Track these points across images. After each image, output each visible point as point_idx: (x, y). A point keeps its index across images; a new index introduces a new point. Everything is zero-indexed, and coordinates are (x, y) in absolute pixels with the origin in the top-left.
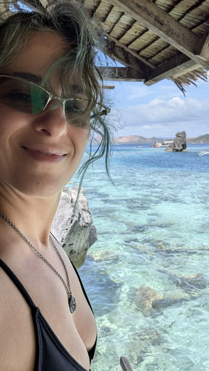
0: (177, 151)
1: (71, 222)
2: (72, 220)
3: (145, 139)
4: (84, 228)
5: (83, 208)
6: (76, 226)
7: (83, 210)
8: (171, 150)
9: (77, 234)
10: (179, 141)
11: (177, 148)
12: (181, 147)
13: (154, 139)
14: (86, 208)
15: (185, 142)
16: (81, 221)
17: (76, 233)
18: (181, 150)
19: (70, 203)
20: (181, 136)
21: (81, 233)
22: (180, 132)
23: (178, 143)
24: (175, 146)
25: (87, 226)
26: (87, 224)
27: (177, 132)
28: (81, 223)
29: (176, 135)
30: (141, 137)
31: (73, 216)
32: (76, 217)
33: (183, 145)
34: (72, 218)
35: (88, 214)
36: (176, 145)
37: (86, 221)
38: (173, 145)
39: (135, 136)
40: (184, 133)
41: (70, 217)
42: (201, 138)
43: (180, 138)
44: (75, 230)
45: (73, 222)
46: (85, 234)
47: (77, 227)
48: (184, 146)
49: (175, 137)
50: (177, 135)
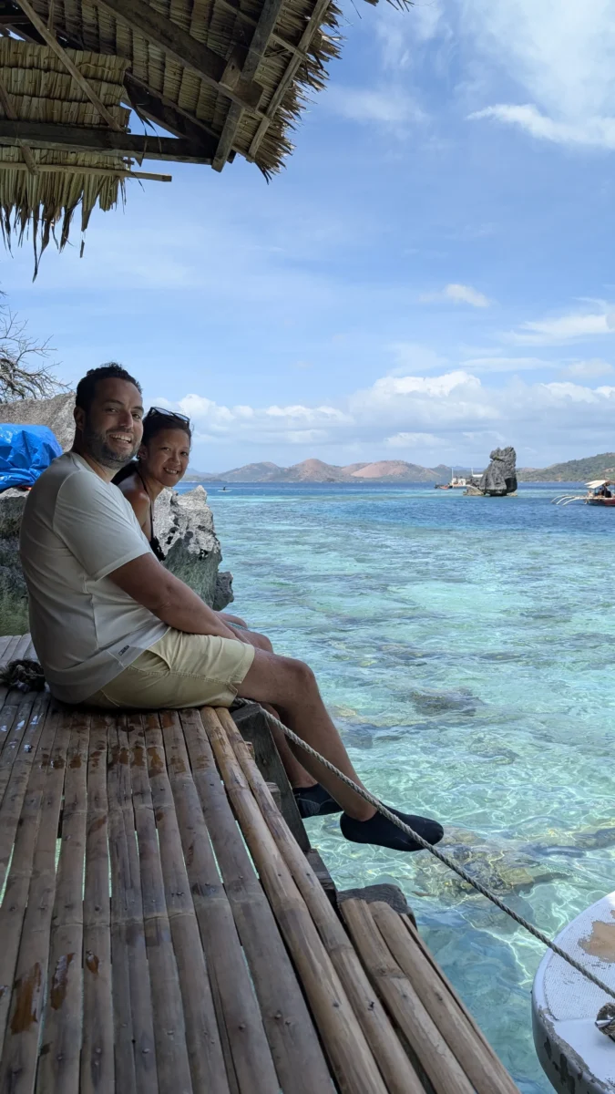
0: (493, 494)
1: (169, 543)
2: (170, 538)
3: (420, 470)
4: (198, 561)
5: (199, 524)
6: (180, 553)
7: (200, 527)
8: (480, 493)
9: (182, 572)
10: (497, 472)
11: (493, 487)
12: (503, 486)
13: (441, 469)
14: (208, 526)
15: (513, 473)
16: (192, 545)
17: (180, 569)
18: (504, 493)
19: (169, 506)
20: (504, 458)
21: (192, 571)
22: (502, 449)
23: (496, 475)
24: (487, 484)
25: (205, 558)
26: (206, 553)
27: (495, 449)
28: (192, 548)
29: (491, 457)
30: (411, 466)
31: (173, 531)
32: (181, 533)
33: (508, 482)
34: (172, 535)
35: (210, 537)
36: (491, 480)
37: (204, 548)
38: (484, 481)
39: (397, 463)
40: (510, 451)
41: (167, 531)
42: (560, 469)
43: (500, 464)
44: (177, 561)
45: (173, 542)
46: (201, 577)
47: (183, 556)
48: (511, 484)
49: (489, 461)
50: (495, 457)
